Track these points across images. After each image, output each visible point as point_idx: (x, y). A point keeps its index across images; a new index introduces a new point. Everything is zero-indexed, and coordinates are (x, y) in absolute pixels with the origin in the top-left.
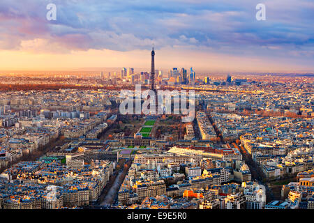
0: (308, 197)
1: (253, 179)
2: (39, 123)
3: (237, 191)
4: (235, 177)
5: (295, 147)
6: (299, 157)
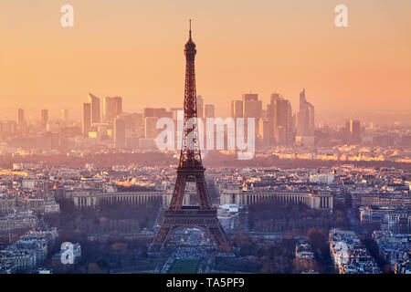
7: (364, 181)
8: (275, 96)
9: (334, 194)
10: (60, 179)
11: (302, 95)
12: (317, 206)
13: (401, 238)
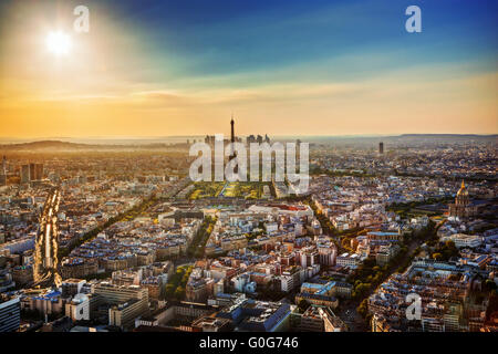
0: (376, 250)
1: (324, 233)
2: (133, 185)
3: (311, 244)
4: (308, 232)
5: (361, 203)
6: (366, 212)
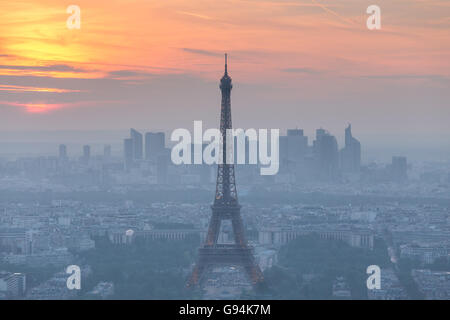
7: (406, 219)
8: (320, 132)
9: (374, 232)
10: (96, 216)
11: (348, 131)
12: (358, 244)
13: (439, 276)
